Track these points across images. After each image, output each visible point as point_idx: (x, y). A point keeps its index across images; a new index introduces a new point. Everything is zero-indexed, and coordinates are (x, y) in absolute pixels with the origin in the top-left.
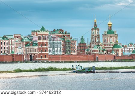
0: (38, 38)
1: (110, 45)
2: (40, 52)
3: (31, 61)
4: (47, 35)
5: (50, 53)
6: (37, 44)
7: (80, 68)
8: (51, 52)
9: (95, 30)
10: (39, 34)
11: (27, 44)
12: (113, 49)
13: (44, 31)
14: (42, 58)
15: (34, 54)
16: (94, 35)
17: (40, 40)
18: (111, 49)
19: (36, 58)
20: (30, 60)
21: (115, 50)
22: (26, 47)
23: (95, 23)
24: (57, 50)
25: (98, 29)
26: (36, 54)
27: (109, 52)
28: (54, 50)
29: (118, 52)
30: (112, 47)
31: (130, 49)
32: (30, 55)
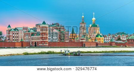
0: (41, 29)
1: (93, 35)
2: (42, 40)
4: (47, 27)
5: (50, 41)
6: (39, 34)
7: (68, 52)
9: (83, 24)
10: (41, 27)
11: (33, 34)
13: (45, 24)
14: (43, 44)
18: (95, 38)
19: (39, 45)
20: (34, 46)
22: (32, 36)
24: (55, 38)
25: (85, 23)
27: (93, 40)
28: (52, 39)
29: (100, 40)
30: (95, 36)
31: (108, 38)
32: (34, 42)
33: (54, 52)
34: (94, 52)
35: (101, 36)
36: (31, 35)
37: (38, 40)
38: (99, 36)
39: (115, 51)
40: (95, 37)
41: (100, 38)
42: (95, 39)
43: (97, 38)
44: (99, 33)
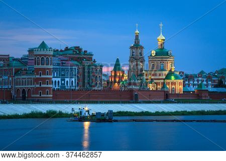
0: (35, 61)
1: (160, 75)
2: (38, 86)
3: (23, 100)
4: (49, 56)
5: (57, 87)
6: (33, 71)
7: (87, 113)
8: (58, 84)
9: (137, 48)
10: (36, 55)
11: (17, 72)
12: (166, 81)
13: (45, 49)
14: (40, 95)
15: (28, 88)
16: (134, 58)
17: (38, 64)
18: (162, 81)
19: (32, 96)
20: (21, 98)
21: (169, 83)
23: (137, 37)
24: (69, 81)
25: (142, 48)
26: (31, 88)
27: (158, 87)
28: (63, 82)
29: (173, 86)
30: (164, 77)
31: (198, 81)
32: (21, 90)
33: (64, 112)
34: (157, 114)
35: (176, 78)
36: (15, 74)
37: (29, 86)
38: (173, 77)
39: (206, 111)
40: (164, 79)
41: (175, 81)
42: (163, 83)
43: (168, 81)
44: (173, 70)
